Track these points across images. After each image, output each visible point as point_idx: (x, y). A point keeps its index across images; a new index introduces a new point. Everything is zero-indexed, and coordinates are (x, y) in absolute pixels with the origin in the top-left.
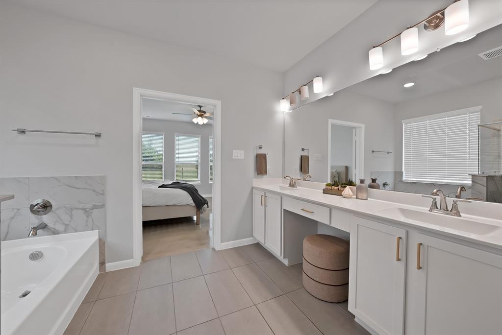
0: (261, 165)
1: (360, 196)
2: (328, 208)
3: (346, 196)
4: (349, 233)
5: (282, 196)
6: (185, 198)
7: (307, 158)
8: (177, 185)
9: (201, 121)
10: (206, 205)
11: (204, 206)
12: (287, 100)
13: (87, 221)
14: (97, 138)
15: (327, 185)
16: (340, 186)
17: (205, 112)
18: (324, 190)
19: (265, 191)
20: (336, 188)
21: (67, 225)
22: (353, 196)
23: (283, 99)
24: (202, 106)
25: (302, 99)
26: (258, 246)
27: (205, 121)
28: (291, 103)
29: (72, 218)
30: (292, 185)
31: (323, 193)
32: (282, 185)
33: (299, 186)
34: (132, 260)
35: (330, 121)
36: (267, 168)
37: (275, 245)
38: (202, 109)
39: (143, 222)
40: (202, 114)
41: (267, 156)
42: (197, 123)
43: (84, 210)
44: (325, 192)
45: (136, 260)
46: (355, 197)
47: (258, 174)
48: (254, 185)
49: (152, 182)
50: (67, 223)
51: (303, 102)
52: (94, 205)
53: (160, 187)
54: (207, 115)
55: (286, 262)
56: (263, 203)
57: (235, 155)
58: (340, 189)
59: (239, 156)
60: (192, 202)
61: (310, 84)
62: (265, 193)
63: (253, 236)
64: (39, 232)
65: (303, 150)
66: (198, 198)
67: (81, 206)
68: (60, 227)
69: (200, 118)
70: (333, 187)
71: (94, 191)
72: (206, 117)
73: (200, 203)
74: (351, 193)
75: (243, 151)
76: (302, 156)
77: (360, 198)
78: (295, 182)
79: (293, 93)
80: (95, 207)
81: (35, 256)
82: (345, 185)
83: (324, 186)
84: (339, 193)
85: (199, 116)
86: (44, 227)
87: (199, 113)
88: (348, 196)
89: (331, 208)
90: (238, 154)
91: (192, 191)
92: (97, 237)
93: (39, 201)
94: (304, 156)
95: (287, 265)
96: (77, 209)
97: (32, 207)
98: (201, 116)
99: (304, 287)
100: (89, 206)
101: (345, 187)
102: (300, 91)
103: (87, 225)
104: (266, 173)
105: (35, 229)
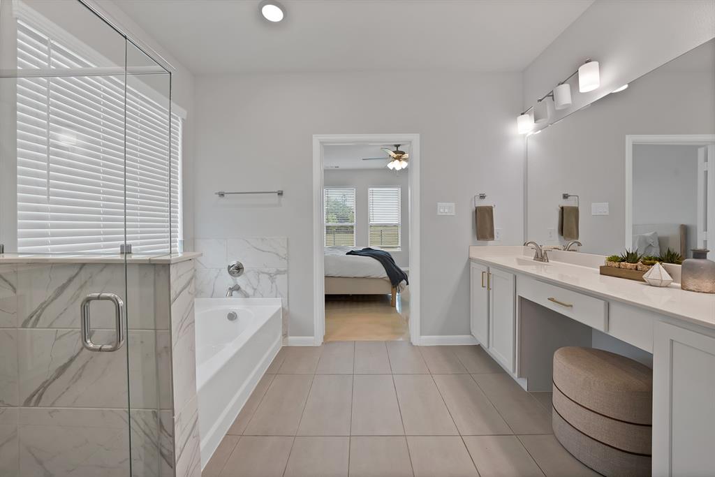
0: (483, 223)
1: (692, 283)
2: (603, 302)
3: (651, 282)
4: (652, 355)
5: (516, 275)
6: (378, 269)
7: (575, 211)
8: (368, 252)
9: (398, 165)
10: (404, 282)
11: (402, 282)
12: (530, 115)
13: (272, 287)
14: (280, 196)
15: (610, 260)
16: (640, 263)
17: (403, 153)
18: (601, 268)
19: (489, 265)
20: (629, 265)
21: (255, 289)
22: (672, 283)
23: (523, 114)
24: (399, 145)
25: (557, 109)
26: (478, 350)
27: (404, 165)
28: (536, 120)
29: (259, 282)
30: (541, 257)
31: (601, 274)
32: (522, 257)
33: (555, 259)
34: (312, 337)
35: (630, 140)
36: (495, 228)
37: (505, 352)
38: (400, 149)
39: (326, 295)
40: (399, 155)
41: (494, 209)
42: (394, 168)
43: (269, 274)
44: (604, 271)
45: (317, 339)
46: (680, 285)
47: (478, 239)
48: (473, 255)
49: (340, 248)
50: (255, 287)
51: (560, 114)
52: (278, 270)
53: (348, 254)
54: (406, 156)
55: (524, 384)
56: (485, 284)
57: (442, 210)
58: (639, 268)
59: (446, 211)
60: (386, 275)
61: (573, 79)
62: (489, 268)
63: (470, 334)
64: (234, 293)
65: (565, 196)
66: (394, 270)
67: (266, 270)
68: (250, 291)
69: (397, 161)
70: (623, 263)
71: (277, 254)
72: (405, 159)
73: (397, 277)
74: (666, 277)
75: (453, 204)
76: (562, 208)
77: (691, 288)
78: (545, 253)
79: (541, 100)
80: (279, 272)
81: (232, 317)
82: (652, 261)
83: (602, 261)
84: (637, 276)
85: (395, 159)
86: (237, 288)
87: (395, 156)
88: (658, 283)
89: (608, 302)
90: (445, 208)
91: (386, 260)
92: (281, 306)
93: (234, 262)
94: (568, 207)
95: (526, 390)
96: (263, 273)
97: (229, 267)
98: (399, 158)
99: (554, 434)
100: (273, 271)
101: (653, 264)
102: (553, 96)
103: (272, 292)
104: (492, 236)
105: (231, 290)
